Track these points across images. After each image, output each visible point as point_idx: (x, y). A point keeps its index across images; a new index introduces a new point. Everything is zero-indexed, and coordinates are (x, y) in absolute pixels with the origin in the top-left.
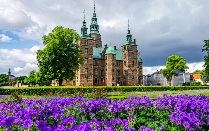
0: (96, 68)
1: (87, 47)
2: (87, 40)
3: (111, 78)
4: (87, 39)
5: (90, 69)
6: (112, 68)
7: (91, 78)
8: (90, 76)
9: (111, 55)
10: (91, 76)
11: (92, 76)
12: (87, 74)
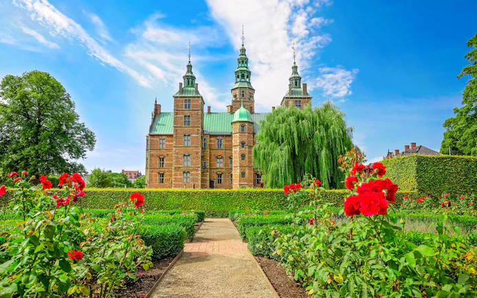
0: (220, 153)
1: (187, 113)
2: (187, 99)
3: (238, 174)
4: (189, 97)
5: (194, 155)
6: (240, 151)
7: (197, 175)
8: (193, 170)
9: (239, 124)
10: (197, 170)
11: (200, 169)
12: (188, 167)
